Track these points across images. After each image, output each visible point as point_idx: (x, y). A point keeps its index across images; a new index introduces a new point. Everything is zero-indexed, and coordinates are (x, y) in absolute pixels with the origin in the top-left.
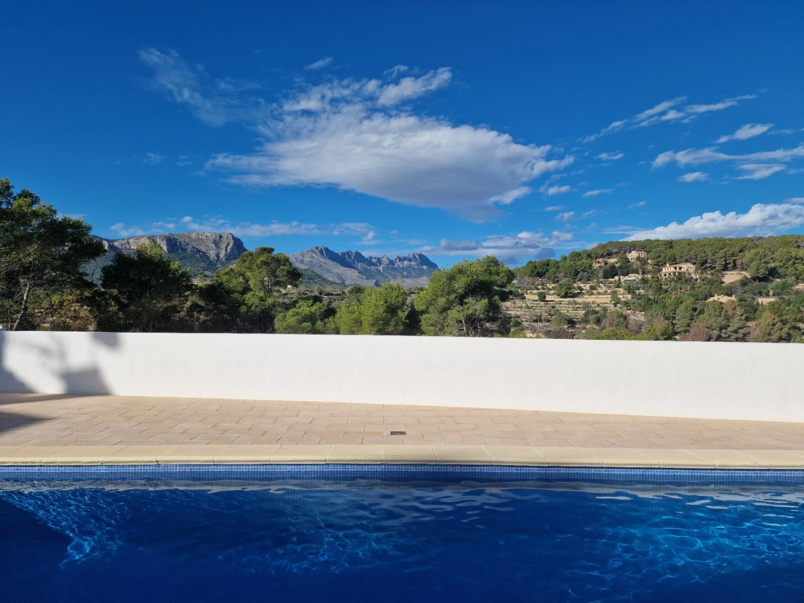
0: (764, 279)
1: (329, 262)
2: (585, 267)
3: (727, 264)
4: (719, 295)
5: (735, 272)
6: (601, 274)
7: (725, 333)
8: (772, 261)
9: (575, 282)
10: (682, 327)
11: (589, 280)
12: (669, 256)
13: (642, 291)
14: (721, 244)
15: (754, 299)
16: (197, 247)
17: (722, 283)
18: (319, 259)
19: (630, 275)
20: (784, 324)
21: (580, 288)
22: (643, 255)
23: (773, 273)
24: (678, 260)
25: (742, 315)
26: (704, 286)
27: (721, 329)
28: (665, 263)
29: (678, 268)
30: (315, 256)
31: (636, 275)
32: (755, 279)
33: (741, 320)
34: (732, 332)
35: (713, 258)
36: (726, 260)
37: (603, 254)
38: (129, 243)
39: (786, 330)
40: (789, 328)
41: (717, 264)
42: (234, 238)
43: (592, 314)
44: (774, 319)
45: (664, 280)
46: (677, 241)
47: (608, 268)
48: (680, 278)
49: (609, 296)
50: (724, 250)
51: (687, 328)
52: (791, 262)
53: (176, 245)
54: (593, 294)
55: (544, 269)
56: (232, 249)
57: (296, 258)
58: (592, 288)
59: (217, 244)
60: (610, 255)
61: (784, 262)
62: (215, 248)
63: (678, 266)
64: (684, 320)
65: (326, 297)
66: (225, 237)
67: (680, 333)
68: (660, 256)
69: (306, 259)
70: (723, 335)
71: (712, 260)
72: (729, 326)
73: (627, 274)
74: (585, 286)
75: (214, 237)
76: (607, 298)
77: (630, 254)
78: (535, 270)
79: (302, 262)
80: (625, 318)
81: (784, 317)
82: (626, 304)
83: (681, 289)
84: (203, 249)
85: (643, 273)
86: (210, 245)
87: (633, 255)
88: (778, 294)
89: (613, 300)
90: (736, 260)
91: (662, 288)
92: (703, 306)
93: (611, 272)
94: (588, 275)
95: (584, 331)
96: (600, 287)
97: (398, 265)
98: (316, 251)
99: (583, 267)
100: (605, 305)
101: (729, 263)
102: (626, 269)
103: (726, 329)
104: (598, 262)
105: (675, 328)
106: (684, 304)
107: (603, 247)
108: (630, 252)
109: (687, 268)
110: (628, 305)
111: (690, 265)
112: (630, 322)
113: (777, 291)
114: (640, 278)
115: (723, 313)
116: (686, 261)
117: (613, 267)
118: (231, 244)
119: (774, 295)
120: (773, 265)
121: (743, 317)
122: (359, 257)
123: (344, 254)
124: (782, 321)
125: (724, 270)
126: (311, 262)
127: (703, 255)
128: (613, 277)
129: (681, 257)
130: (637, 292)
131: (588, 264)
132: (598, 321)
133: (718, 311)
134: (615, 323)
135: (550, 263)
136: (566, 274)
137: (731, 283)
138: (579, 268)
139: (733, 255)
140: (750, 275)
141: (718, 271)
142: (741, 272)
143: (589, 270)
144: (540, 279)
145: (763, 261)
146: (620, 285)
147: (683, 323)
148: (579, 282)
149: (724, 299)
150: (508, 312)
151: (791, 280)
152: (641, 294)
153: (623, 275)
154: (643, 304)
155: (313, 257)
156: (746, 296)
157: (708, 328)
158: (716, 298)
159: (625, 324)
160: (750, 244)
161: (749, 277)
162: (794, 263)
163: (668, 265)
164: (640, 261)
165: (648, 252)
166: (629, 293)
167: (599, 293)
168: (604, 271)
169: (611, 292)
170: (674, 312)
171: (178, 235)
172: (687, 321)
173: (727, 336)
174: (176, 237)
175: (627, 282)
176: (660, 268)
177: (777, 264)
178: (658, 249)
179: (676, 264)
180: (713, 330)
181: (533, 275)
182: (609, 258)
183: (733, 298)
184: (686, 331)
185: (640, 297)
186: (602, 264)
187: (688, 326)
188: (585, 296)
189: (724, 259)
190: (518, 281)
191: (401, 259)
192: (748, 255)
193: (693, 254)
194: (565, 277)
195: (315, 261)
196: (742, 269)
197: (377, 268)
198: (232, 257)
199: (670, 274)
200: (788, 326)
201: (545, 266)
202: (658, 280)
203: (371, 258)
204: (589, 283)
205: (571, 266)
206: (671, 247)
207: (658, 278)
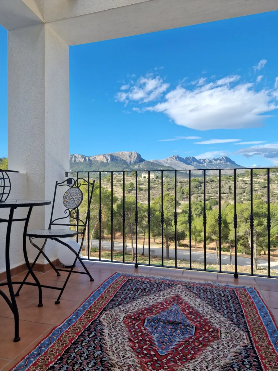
1: (180, 163)
16: (122, 158)
18: (174, 162)
30: (173, 160)
38: (95, 158)
42: (137, 154)
53: (114, 158)
56: (136, 159)
57: (164, 162)
59: (130, 156)
62: (129, 158)
65: (179, 183)
66: (133, 153)
69: (169, 161)
75: (129, 153)
79: (167, 163)
84: (124, 159)
86: (127, 157)
97: (214, 163)
98: (173, 157)
118: (136, 156)
122: (194, 160)
123: (186, 158)
126: (171, 163)
150: (275, 191)
155: (172, 161)
171: (114, 153)
174: (114, 154)
191: (216, 160)
195: (173, 163)
197: (203, 164)
198: (136, 162)
203: (200, 160)
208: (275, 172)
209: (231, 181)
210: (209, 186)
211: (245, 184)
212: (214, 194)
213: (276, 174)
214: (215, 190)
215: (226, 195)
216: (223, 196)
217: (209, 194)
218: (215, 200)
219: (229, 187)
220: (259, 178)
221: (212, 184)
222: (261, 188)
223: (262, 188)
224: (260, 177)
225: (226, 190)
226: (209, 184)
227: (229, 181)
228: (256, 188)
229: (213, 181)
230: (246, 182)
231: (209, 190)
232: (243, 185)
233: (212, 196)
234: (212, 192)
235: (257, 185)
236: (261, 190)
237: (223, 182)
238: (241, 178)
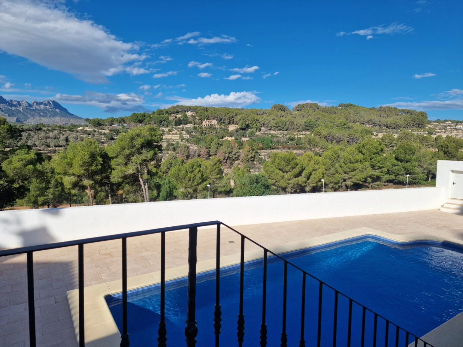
0: (244, 129)
2: (165, 119)
3: (230, 121)
4: (228, 137)
5: (233, 125)
6: (173, 123)
7: (231, 155)
8: (247, 121)
9: (160, 127)
10: (213, 152)
11: (167, 126)
12: (205, 116)
13: (194, 133)
14: (228, 112)
15: (241, 138)
17: (228, 130)
19: (188, 124)
20: (253, 151)
21: (163, 131)
22: (194, 114)
23: (248, 126)
24: (210, 118)
25: (237, 147)
26: (221, 132)
27: (229, 153)
28: (204, 119)
29: (210, 122)
31: (191, 124)
32: (241, 129)
33: (237, 149)
34: (233, 155)
35: (225, 118)
36: (230, 119)
37: (174, 112)
39: (253, 153)
40: (255, 153)
41: (226, 121)
43: (171, 145)
44: (249, 149)
45: (204, 128)
46: (209, 108)
47: (177, 120)
48: (211, 127)
49: (179, 136)
50: (229, 114)
51: (216, 153)
52: (255, 122)
54: (170, 134)
55: (142, 118)
58: (170, 131)
60: (178, 112)
61: (252, 121)
63: (210, 121)
64: (214, 149)
67: (212, 155)
68: (202, 115)
70: (230, 156)
71: (224, 119)
72: (232, 152)
73: (186, 124)
74: (166, 129)
76: (177, 136)
77: (188, 113)
78: (137, 119)
80: (188, 148)
81: (253, 147)
82: (188, 140)
83: (211, 133)
85: (194, 124)
87: (189, 114)
88: (250, 136)
89: (180, 137)
90: (233, 119)
91: (203, 132)
92: (222, 142)
93: (179, 122)
94: (167, 123)
95: (167, 155)
96: (173, 130)
97: (36, 108)
99: (164, 118)
100: (177, 140)
101: (231, 121)
102: (186, 121)
103: (231, 153)
104: (172, 116)
105: (210, 153)
106: (214, 141)
107: (174, 108)
108: (188, 112)
109: (214, 122)
110: (188, 141)
111: (215, 121)
112: (190, 150)
113: (250, 135)
114: (193, 126)
115: (230, 146)
116: (214, 119)
117: (179, 120)
119: (248, 137)
120: (247, 122)
121: (238, 148)
124: (252, 149)
125: (229, 124)
127: (220, 116)
128: (180, 125)
129: (211, 116)
130: (192, 133)
131: (167, 117)
132: (174, 149)
133: (228, 145)
134: (183, 150)
135: (146, 115)
136: (155, 122)
137: (232, 131)
138: (162, 119)
139: (232, 117)
140: (239, 127)
141: (226, 124)
142: (236, 125)
143: (167, 121)
144: (140, 124)
145: (244, 120)
146: (184, 130)
147: (214, 150)
148: (162, 127)
149: (230, 139)
151: (254, 130)
152: (194, 135)
153: (185, 124)
154: (196, 140)
156: (238, 137)
157: (224, 153)
158: (226, 138)
159: (188, 151)
160: (239, 112)
161: (239, 128)
162: (256, 122)
163: (205, 120)
164: (193, 117)
165: (196, 112)
166: (188, 134)
167: (173, 134)
168: (175, 121)
169: (180, 133)
170: (210, 145)
172: (215, 150)
173: (231, 156)
175: (187, 128)
176: (202, 121)
177: (249, 122)
178: (201, 111)
179: (209, 120)
180: (226, 154)
181: (136, 122)
182: (177, 114)
183: (233, 138)
184: (215, 155)
185: (194, 137)
186: (174, 118)
187: (216, 152)
188: (166, 135)
189: (229, 119)
190: (128, 125)
191: (38, 104)
192: (239, 117)
193: (216, 115)
194: (154, 123)
196: (236, 124)
197: (17, 108)
199: (207, 125)
200: (254, 152)
201: (143, 117)
202: (201, 128)
204: (168, 128)
205: (157, 118)
206: (207, 111)
207: (201, 127)
208: (121, 123)
209: (68, 130)
210: (34, 136)
211: (87, 135)
212: (44, 146)
213: (122, 125)
214: (45, 141)
215: (62, 148)
216: (58, 150)
217: (37, 146)
218: (46, 155)
219: (66, 138)
220: (104, 129)
221: (38, 133)
222: (107, 140)
223: (109, 140)
224: (105, 127)
225: (61, 142)
226: (34, 134)
227: (65, 131)
228: (102, 139)
229: (40, 129)
230: (89, 133)
231: (35, 142)
232: (84, 136)
233: (42, 149)
234: (41, 144)
235: (102, 136)
236: (109, 143)
237: (56, 131)
238: (81, 128)
